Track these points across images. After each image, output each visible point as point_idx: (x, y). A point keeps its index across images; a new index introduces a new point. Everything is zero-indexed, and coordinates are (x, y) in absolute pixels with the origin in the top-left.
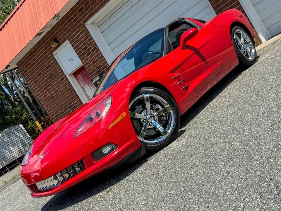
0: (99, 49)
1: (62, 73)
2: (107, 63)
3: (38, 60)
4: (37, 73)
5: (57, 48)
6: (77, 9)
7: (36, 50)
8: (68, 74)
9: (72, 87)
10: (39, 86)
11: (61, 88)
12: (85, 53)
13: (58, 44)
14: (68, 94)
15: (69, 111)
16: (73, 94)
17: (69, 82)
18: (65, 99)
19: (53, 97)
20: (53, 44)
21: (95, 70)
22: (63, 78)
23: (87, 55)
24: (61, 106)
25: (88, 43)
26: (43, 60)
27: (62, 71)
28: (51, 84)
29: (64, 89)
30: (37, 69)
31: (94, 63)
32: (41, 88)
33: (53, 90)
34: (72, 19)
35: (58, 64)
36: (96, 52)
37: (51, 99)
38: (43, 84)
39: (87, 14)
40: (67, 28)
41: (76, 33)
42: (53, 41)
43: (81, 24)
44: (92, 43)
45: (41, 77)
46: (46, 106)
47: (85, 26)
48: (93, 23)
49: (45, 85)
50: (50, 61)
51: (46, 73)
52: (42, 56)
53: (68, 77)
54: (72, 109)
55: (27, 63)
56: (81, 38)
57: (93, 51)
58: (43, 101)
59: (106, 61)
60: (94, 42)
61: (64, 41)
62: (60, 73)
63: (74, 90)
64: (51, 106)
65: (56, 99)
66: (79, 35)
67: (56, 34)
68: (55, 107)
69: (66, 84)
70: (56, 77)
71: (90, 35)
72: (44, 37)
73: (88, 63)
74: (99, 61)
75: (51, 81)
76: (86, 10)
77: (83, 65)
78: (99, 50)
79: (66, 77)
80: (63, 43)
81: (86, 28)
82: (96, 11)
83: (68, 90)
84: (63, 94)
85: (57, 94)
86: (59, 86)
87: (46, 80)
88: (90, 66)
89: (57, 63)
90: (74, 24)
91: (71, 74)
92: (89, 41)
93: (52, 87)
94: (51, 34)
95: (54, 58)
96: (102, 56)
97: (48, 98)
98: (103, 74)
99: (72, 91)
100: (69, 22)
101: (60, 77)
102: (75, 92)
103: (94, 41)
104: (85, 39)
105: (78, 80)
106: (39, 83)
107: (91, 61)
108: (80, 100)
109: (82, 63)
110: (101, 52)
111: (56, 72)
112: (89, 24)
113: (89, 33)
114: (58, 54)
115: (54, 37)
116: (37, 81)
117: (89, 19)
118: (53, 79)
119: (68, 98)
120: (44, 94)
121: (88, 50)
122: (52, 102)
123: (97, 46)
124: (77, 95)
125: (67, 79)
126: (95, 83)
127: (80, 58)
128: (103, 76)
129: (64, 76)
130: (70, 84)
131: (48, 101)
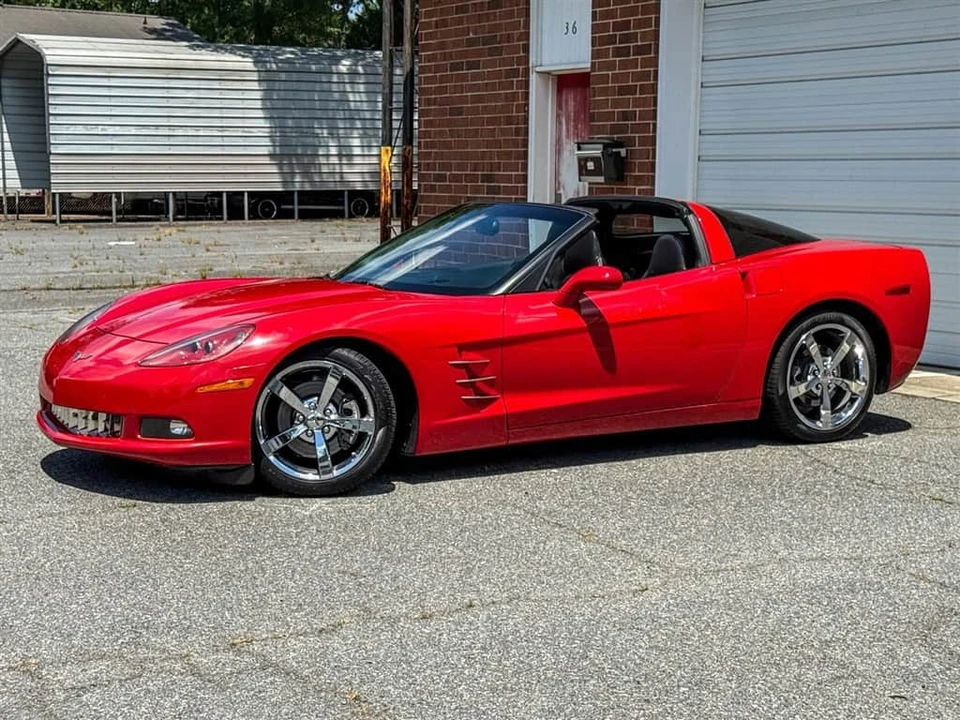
0: (656, 58)
1: (522, 54)
2: (655, 118)
8: (538, 69)
9: (526, 120)
10: (442, 46)
11: (496, 98)
12: (611, 40)
14: (503, 132)
15: (477, 190)
16: (515, 144)
17: (526, 96)
18: (488, 145)
19: (460, 112)
21: (610, 116)
22: (515, 73)
23: (618, 52)
24: (468, 156)
25: (640, 17)
27: (526, 49)
28: (476, 65)
29: (503, 109)
31: (622, 91)
32: (445, 57)
33: (472, 88)
35: (528, 15)
36: (645, 63)
37: (453, 112)
38: (455, 44)
44: (646, 23)
45: (460, 21)
49: (461, 55)
51: (480, 18)
53: (533, 78)
54: (491, 190)
57: (639, 50)
58: (429, 101)
59: (655, 111)
60: (657, 24)
62: (515, 49)
63: (526, 133)
64: (441, 134)
65: (466, 122)
68: (446, 145)
69: (514, 96)
70: (498, 51)
73: (605, 79)
74: (638, 96)
75: (480, 53)
77: (589, 73)
78: (655, 62)
79: (527, 73)
83: (509, 121)
84: (490, 121)
85: (475, 111)
86: (493, 87)
87: (471, 42)
88: (605, 91)
89: (528, 10)
91: (548, 73)
92: (645, 10)
93: (475, 77)
96: (654, 89)
97: (447, 101)
98: (622, 147)
99: (517, 132)
101: (510, 62)
102: (525, 144)
103: (658, 20)
105: (559, 106)
106: (448, 34)
107: (616, 78)
109: (589, 65)
110: (656, 72)
111: (509, 38)
116: (444, 23)
118: (491, 53)
119: (498, 144)
120: (443, 79)
121: (626, 39)
122: (449, 123)
123: (657, 46)
124: (525, 155)
125: (527, 84)
126: (582, 162)
127: (593, 46)
128: (619, 153)
129: (521, 67)
130: (527, 105)
131: (440, 113)
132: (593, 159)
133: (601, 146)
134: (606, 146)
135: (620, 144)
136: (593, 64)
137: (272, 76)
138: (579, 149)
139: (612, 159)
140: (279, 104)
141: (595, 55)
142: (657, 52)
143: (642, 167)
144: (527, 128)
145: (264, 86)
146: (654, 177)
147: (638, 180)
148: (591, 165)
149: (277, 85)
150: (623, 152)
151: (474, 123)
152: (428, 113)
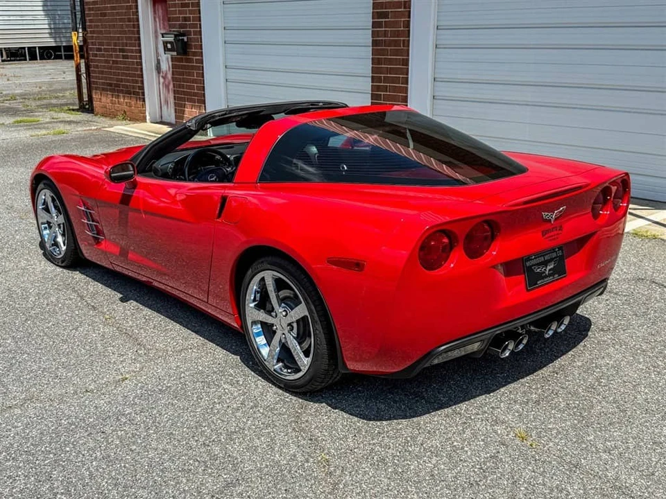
2: (200, 21)
9: (138, 20)
14: (127, 26)
16: (133, 32)
17: (136, 7)
18: (121, 32)
19: (105, 15)
21: (178, 19)
29: (126, 14)
37: (102, 15)
54: (124, 57)
58: (90, 9)
63: (139, 27)
65: (109, 21)
69: (131, 7)
74: (191, 8)
83: (129, 20)
84: (121, 20)
85: (113, 14)
97: (99, 9)
98: (185, 36)
99: (134, 26)
102: (138, 32)
105: (154, 12)
108: (140, 51)
119: (125, 32)
122: (100, 21)
124: (139, 38)
126: (165, 43)
128: (183, 39)
130: (137, 12)
131: (96, 15)
132: (170, 43)
133: (173, 36)
134: (176, 36)
135: (183, 35)
138: (163, 37)
139: (180, 44)
143: (196, 47)
144: (139, 24)
146: (202, 52)
147: (195, 54)
148: (169, 46)
150: (185, 39)
151: (112, 20)
152: (89, 15)
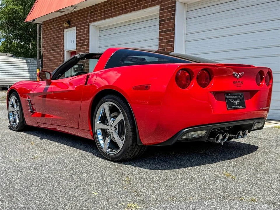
0: (89, 46)
3: (55, 28)
4: (50, 36)
5: (68, 28)
6: (90, 10)
7: (57, 20)
8: (66, 50)
9: (64, 61)
10: (47, 46)
11: (58, 57)
12: (80, 43)
13: (69, 26)
14: (59, 63)
17: (64, 56)
19: (51, 60)
20: (65, 24)
22: (61, 51)
23: (81, 46)
25: (85, 38)
26: (57, 30)
27: (64, 46)
28: (54, 50)
29: (59, 59)
30: (51, 34)
32: (48, 49)
33: (53, 55)
34: (84, 14)
35: (64, 39)
36: (87, 48)
37: (49, 60)
38: (50, 46)
39: (93, 18)
40: (78, 19)
41: (82, 26)
42: (67, 22)
43: (87, 22)
44: (87, 39)
45: (51, 41)
46: (45, 63)
47: (89, 25)
48: (97, 26)
49: (51, 48)
50: (60, 34)
51: (54, 40)
52: (58, 27)
53: (65, 52)
55: (48, 25)
56: (83, 31)
57: (85, 45)
58: (45, 58)
60: (89, 39)
61: (73, 26)
62: (61, 46)
64: (47, 65)
65: (52, 62)
66: (83, 29)
67: (72, 18)
68: (49, 67)
69: (61, 56)
70: (58, 47)
71: (89, 33)
72: (65, 15)
75: (55, 48)
76: (94, 14)
77: (76, 50)
79: (64, 51)
80: (73, 27)
81: (89, 27)
82: (99, 20)
83: (61, 61)
84: (57, 61)
85: (54, 59)
86: (57, 54)
87: (53, 45)
90: (84, 19)
91: (69, 51)
92: (86, 36)
93: (54, 53)
94: (69, 16)
95: (64, 34)
97: (48, 58)
100: (82, 15)
101: (60, 49)
103: (89, 38)
104: (85, 34)
106: (48, 44)
107: (81, 51)
109: (76, 49)
110: (89, 49)
111: (60, 44)
112: (92, 25)
113: (89, 31)
114: (68, 32)
115: (70, 19)
116: (48, 42)
117: (93, 22)
118: (57, 47)
120: (47, 53)
121: (83, 43)
122: (49, 62)
123: (89, 44)
125: (64, 53)
127: (76, 44)
129: (63, 50)
130: (64, 58)
131: (47, 60)
132: (76, 68)
133: (78, 65)
135: (82, 65)
136: (77, 48)
137: (29, 65)
138: (74, 66)
139: (80, 68)
140: (31, 71)
141: (77, 46)
142: (89, 45)
143: (87, 70)
145: (28, 67)
148: (76, 69)
149: (31, 67)
150: (83, 67)
151: (54, 62)
152: (44, 61)
